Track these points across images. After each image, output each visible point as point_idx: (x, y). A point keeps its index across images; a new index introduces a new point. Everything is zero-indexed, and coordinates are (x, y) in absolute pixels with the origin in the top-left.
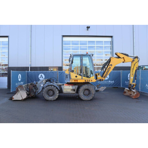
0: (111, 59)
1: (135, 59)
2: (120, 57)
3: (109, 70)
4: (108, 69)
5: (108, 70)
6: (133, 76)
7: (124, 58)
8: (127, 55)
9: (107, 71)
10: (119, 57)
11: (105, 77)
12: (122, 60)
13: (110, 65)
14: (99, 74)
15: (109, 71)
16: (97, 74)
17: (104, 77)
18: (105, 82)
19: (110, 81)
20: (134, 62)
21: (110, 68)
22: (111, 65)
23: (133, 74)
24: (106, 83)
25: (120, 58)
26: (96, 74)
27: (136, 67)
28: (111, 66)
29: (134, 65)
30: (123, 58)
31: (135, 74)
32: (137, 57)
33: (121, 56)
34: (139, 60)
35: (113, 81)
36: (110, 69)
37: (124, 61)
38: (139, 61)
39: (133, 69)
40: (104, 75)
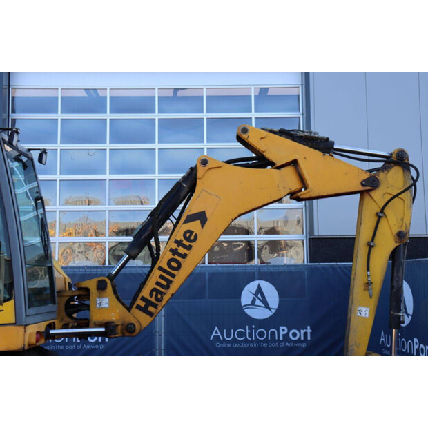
0: (199, 175)
1: (381, 176)
2: (270, 155)
3: (181, 250)
4: (174, 246)
5: (174, 252)
6: (373, 302)
7: (301, 162)
8: (325, 146)
9: (169, 264)
10: (261, 161)
11: (148, 303)
12: (289, 179)
13: (191, 218)
14: (101, 287)
15: (179, 265)
16: (92, 284)
17: (144, 310)
18: (256, 335)
19: (283, 330)
20: (379, 196)
21: (190, 237)
22: (201, 217)
23: (368, 285)
24: (258, 341)
25: (272, 164)
26: (85, 284)
27: (396, 230)
28: (195, 226)
29: (379, 218)
30: (294, 163)
31: (392, 287)
32: (399, 160)
33: (280, 150)
34: (415, 181)
35: (309, 330)
36: (189, 248)
37: (295, 185)
38: (414, 184)
39: (370, 247)
40: (145, 293)
